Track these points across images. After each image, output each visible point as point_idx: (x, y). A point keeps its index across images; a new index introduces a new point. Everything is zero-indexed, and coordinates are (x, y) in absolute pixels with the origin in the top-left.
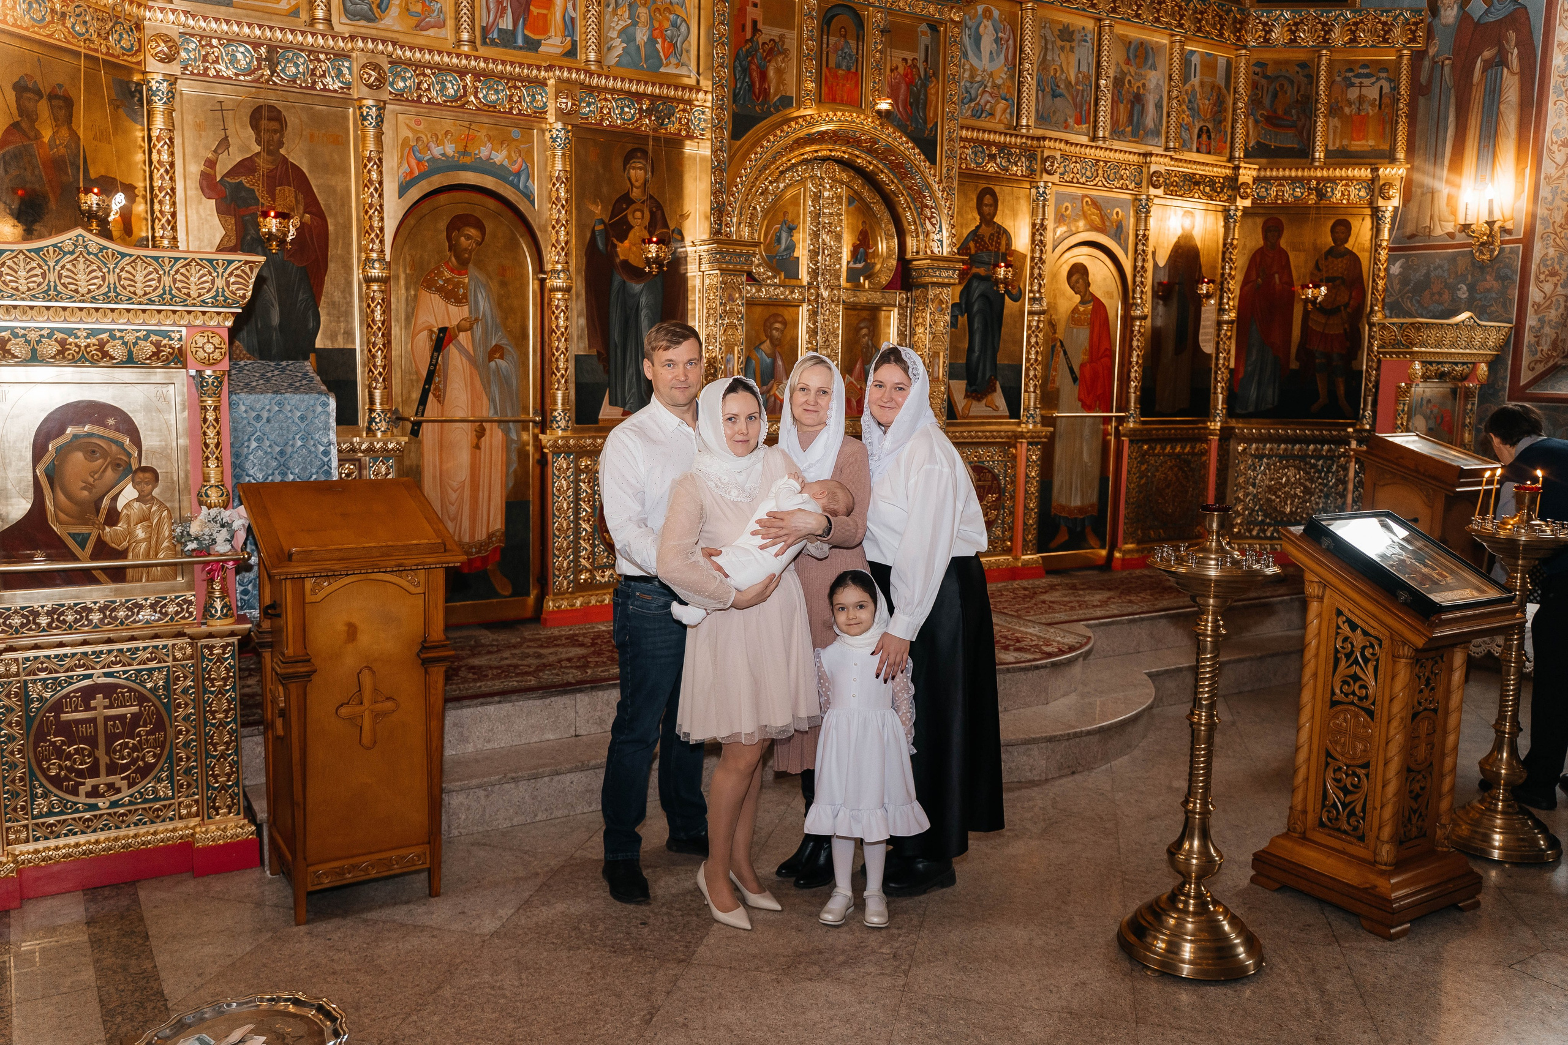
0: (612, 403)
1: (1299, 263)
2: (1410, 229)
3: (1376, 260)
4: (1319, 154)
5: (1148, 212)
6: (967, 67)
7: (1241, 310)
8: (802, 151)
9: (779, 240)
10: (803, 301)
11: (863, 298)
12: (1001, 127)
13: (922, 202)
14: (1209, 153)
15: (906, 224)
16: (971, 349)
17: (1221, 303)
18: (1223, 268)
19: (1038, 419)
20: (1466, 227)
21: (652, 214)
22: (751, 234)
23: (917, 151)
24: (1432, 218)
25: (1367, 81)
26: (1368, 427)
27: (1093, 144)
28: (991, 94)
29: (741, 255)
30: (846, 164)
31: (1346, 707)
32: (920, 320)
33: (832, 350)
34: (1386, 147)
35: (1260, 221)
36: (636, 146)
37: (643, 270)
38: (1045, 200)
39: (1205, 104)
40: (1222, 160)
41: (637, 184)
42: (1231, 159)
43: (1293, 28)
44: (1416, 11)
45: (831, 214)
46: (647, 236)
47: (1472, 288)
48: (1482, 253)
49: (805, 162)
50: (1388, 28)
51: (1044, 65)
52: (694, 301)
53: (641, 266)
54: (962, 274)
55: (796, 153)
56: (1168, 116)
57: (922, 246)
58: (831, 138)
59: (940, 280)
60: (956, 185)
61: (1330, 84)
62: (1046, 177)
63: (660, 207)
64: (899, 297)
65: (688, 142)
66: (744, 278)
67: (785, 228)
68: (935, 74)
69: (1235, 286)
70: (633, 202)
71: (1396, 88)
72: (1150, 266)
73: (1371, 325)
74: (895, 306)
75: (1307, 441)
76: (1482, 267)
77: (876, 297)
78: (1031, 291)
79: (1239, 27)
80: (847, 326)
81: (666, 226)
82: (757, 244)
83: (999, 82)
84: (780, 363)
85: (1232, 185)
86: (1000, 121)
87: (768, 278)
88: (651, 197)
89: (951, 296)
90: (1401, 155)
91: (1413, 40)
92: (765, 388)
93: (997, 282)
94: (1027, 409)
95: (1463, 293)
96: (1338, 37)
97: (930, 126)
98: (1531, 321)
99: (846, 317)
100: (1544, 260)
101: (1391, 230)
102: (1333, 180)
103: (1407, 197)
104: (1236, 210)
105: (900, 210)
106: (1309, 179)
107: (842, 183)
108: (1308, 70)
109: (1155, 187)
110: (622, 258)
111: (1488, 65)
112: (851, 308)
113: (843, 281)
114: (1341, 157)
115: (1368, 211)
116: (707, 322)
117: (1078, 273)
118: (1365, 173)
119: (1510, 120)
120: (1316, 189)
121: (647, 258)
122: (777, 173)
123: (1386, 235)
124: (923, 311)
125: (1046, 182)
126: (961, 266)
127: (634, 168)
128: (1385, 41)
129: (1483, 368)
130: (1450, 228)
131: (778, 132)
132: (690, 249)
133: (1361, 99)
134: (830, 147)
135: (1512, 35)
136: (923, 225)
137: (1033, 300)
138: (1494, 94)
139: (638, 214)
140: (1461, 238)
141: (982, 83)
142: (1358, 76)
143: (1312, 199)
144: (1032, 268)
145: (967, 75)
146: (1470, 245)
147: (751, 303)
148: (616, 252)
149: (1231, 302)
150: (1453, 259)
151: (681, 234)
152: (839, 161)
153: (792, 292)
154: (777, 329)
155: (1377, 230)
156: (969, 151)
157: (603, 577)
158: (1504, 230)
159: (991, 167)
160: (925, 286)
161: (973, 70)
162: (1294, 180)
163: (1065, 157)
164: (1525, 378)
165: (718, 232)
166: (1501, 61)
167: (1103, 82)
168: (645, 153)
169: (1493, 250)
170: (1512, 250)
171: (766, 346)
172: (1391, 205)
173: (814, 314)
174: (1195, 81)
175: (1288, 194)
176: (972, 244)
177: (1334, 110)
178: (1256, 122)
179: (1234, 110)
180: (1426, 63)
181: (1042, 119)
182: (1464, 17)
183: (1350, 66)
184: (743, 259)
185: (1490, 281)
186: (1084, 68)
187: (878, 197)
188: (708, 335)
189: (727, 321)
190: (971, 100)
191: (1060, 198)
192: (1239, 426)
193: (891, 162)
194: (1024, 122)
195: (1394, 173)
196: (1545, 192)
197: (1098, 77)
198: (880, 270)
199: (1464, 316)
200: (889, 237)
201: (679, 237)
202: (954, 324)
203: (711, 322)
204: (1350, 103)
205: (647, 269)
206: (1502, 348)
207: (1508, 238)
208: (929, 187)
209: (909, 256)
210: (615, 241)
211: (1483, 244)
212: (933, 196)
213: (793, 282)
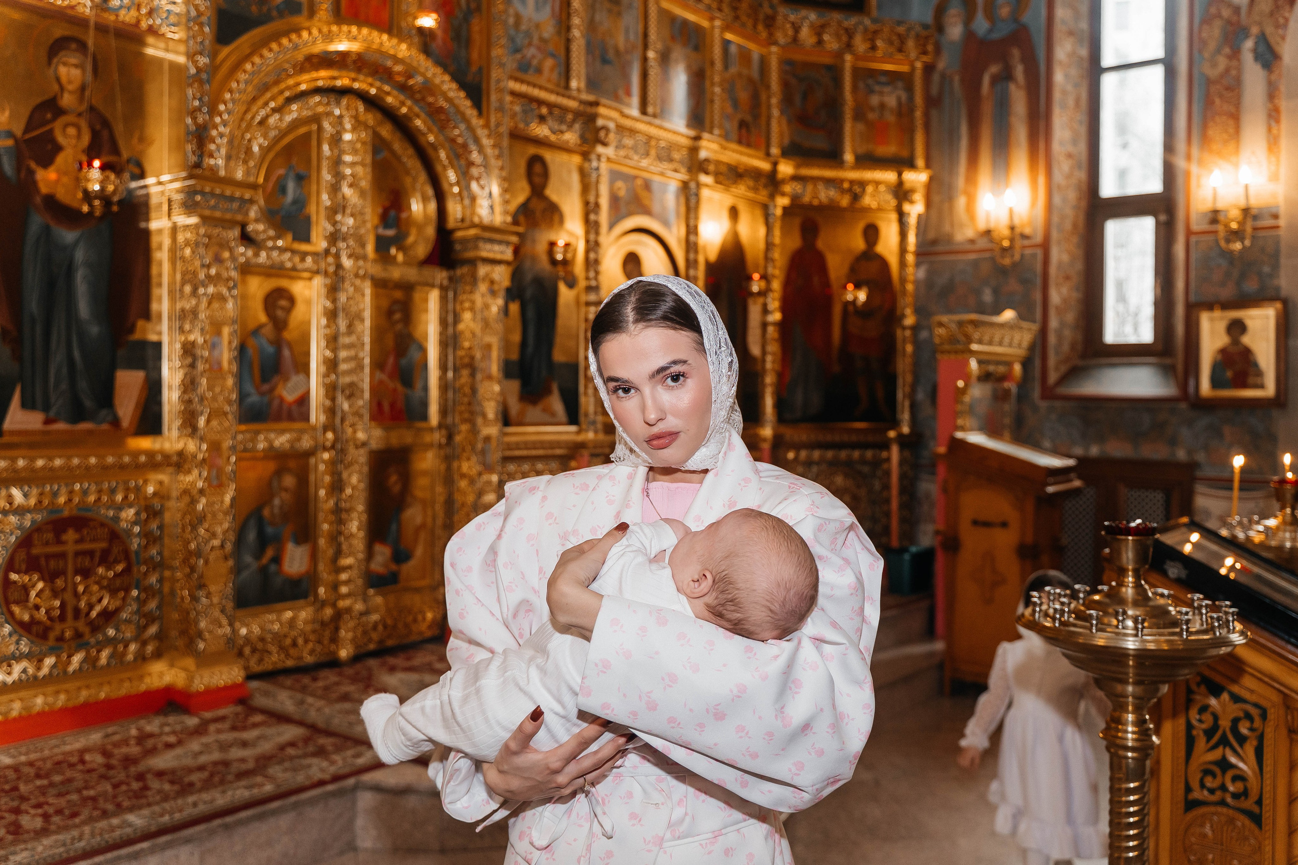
0: (28, 404)
1: (836, 265)
2: (931, 235)
3: (903, 263)
4: (849, 157)
5: (698, 202)
6: (511, 11)
7: (784, 309)
8: (314, 75)
9: (283, 190)
10: (317, 272)
11: (396, 273)
12: (549, 86)
13: (467, 159)
14: (749, 145)
15: (445, 186)
16: (524, 344)
17: (765, 306)
18: (766, 268)
19: (599, 426)
20: (988, 233)
21: (95, 135)
22: (247, 173)
23: (462, 94)
24: (952, 225)
25: (887, 89)
26: (906, 430)
27: (645, 118)
28: (539, 48)
29: (232, 199)
30: (372, 103)
31: (1212, 809)
32: (467, 305)
33: (358, 339)
34: (905, 153)
35: (797, 221)
36: (67, 33)
37: (78, 212)
38: (599, 176)
39: (743, 96)
40: (761, 154)
41: (71, 87)
42: (768, 154)
43: (819, 31)
44: (925, 27)
45: (353, 164)
46: (84, 159)
47: (996, 292)
48: (1003, 257)
49: (318, 91)
50: (902, 39)
51: (591, 26)
52: (160, 264)
53: (75, 204)
54: (517, 251)
55: (306, 77)
56: (712, 101)
57: (468, 213)
58: (355, 62)
59: (491, 255)
60: (505, 142)
61: (855, 88)
62: (600, 149)
63: (106, 124)
64: (441, 275)
65: (150, 40)
66: (236, 232)
67: (292, 175)
68: (478, 9)
69: (776, 285)
70: (59, 112)
71: (911, 98)
72: (701, 259)
73: (904, 328)
74: (433, 286)
75: (853, 446)
76: (1003, 272)
77: (412, 274)
78: (587, 278)
79: (770, 22)
80: (376, 309)
81: (116, 151)
82: (254, 187)
83: (546, 35)
84: (286, 353)
85: (772, 182)
86: (549, 81)
87: (270, 238)
88: (92, 109)
89: (501, 275)
90: (920, 162)
91: (925, 53)
92: (266, 387)
93: (554, 262)
94: (586, 415)
95: (987, 296)
96: (860, 45)
97: (474, 69)
98: (1053, 323)
99: (375, 296)
100: (1060, 264)
101: (917, 235)
102: (863, 184)
103: (928, 204)
104: (775, 206)
105: (439, 168)
106: (842, 181)
107: (366, 127)
108: (834, 71)
109: (707, 173)
110: (44, 190)
111: (995, 80)
112: (380, 284)
113: (370, 248)
114: (867, 160)
115: (894, 216)
116: (181, 291)
117: (632, 262)
118: (890, 176)
119: (1020, 132)
120: (850, 190)
121: (86, 192)
122: (281, 100)
123: (912, 239)
124: (471, 292)
125: (599, 157)
126: (514, 239)
127: (65, 64)
128: (900, 50)
129: (1017, 368)
130: (969, 233)
131: (285, 41)
132: (154, 190)
133: (882, 106)
134: (353, 75)
135: (1016, 53)
136: (468, 187)
137: (589, 289)
138: (1003, 106)
139: (72, 131)
140: (982, 243)
141: (528, 34)
142: (879, 83)
143: (845, 201)
144: (587, 251)
145: (511, 21)
146: (991, 250)
147: (246, 269)
148: (35, 183)
149: (774, 304)
150: (976, 264)
151: (140, 165)
152: (363, 96)
153: (303, 260)
154: (282, 308)
155: (903, 234)
156: (517, 108)
157: (9, 674)
158: (1024, 236)
159: (542, 131)
160: (473, 263)
161: (518, 18)
162: (829, 182)
163: (620, 128)
164: (1053, 377)
165: (198, 165)
166: (1007, 76)
167: (651, 54)
168: (82, 46)
169: (1013, 256)
170: (1034, 256)
171: (268, 331)
172: (915, 209)
173: (333, 291)
174: (733, 70)
175: (825, 195)
176: (522, 219)
177: (859, 115)
178: (789, 122)
179: (769, 107)
180: (936, 78)
181: (592, 84)
182: (969, 35)
183: (873, 74)
184: (235, 205)
185: (1013, 285)
186: (632, 37)
187: (411, 151)
188: (183, 310)
189: (211, 290)
190: (517, 50)
191: (615, 176)
192: (790, 433)
193: (430, 105)
194: (574, 84)
195: (917, 178)
196: (1057, 200)
197: (646, 47)
198: (415, 242)
199: (1008, 315)
200: (425, 200)
201: (137, 171)
202: (506, 311)
203: (188, 289)
204: (872, 109)
205: (85, 209)
206: (1032, 348)
207: (1026, 242)
208: (477, 141)
209: (451, 224)
210: (33, 165)
211: (1004, 250)
212: (481, 150)
213: (304, 247)
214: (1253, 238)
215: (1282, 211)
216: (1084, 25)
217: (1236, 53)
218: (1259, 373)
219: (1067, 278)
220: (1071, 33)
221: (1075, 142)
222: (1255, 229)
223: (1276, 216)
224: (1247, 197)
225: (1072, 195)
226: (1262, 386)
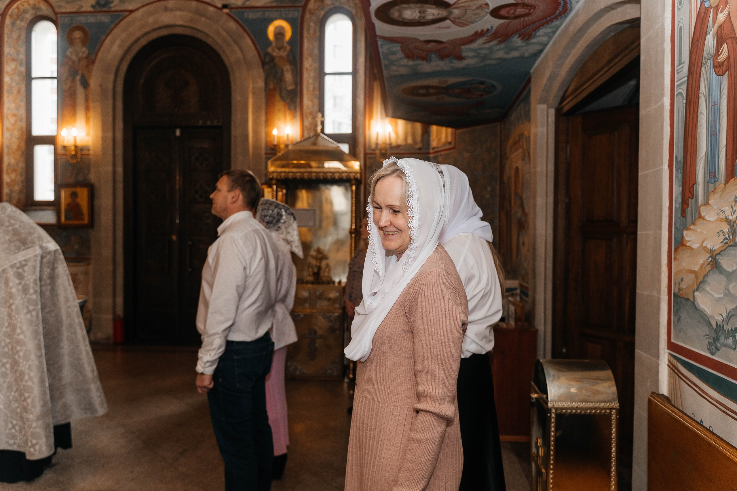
214: (81, 158)
215: (91, 148)
216: (22, 56)
217: (73, 81)
218: (82, 214)
219: (14, 170)
220: (14, 60)
221: (17, 109)
222: (82, 155)
223: (89, 150)
224: (75, 141)
225: (16, 133)
226: (83, 219)
